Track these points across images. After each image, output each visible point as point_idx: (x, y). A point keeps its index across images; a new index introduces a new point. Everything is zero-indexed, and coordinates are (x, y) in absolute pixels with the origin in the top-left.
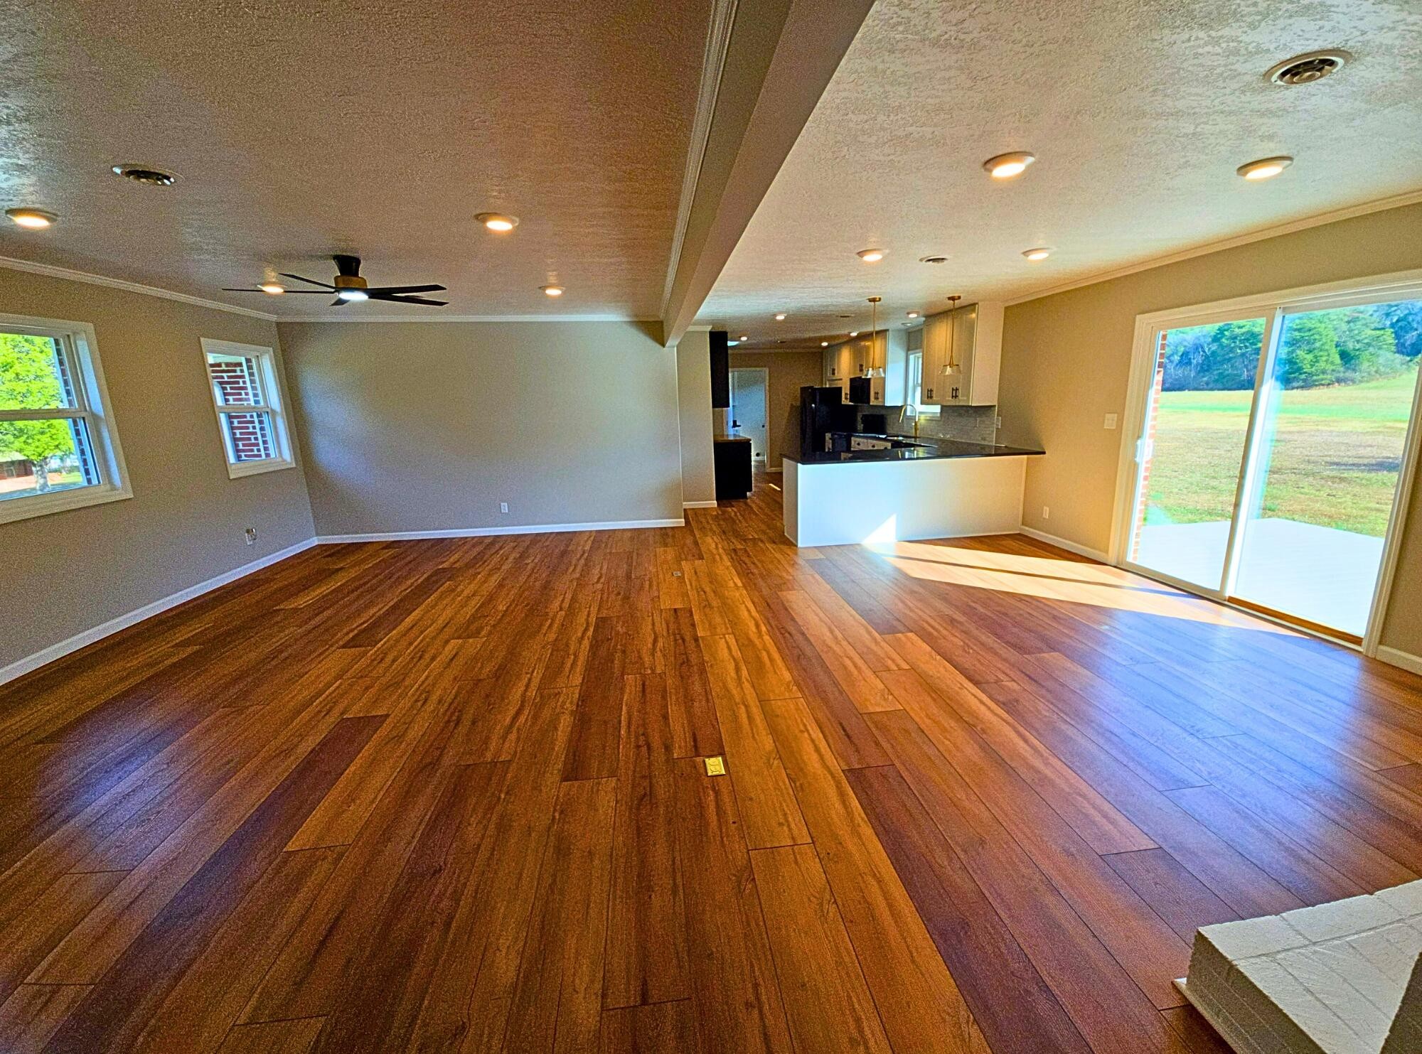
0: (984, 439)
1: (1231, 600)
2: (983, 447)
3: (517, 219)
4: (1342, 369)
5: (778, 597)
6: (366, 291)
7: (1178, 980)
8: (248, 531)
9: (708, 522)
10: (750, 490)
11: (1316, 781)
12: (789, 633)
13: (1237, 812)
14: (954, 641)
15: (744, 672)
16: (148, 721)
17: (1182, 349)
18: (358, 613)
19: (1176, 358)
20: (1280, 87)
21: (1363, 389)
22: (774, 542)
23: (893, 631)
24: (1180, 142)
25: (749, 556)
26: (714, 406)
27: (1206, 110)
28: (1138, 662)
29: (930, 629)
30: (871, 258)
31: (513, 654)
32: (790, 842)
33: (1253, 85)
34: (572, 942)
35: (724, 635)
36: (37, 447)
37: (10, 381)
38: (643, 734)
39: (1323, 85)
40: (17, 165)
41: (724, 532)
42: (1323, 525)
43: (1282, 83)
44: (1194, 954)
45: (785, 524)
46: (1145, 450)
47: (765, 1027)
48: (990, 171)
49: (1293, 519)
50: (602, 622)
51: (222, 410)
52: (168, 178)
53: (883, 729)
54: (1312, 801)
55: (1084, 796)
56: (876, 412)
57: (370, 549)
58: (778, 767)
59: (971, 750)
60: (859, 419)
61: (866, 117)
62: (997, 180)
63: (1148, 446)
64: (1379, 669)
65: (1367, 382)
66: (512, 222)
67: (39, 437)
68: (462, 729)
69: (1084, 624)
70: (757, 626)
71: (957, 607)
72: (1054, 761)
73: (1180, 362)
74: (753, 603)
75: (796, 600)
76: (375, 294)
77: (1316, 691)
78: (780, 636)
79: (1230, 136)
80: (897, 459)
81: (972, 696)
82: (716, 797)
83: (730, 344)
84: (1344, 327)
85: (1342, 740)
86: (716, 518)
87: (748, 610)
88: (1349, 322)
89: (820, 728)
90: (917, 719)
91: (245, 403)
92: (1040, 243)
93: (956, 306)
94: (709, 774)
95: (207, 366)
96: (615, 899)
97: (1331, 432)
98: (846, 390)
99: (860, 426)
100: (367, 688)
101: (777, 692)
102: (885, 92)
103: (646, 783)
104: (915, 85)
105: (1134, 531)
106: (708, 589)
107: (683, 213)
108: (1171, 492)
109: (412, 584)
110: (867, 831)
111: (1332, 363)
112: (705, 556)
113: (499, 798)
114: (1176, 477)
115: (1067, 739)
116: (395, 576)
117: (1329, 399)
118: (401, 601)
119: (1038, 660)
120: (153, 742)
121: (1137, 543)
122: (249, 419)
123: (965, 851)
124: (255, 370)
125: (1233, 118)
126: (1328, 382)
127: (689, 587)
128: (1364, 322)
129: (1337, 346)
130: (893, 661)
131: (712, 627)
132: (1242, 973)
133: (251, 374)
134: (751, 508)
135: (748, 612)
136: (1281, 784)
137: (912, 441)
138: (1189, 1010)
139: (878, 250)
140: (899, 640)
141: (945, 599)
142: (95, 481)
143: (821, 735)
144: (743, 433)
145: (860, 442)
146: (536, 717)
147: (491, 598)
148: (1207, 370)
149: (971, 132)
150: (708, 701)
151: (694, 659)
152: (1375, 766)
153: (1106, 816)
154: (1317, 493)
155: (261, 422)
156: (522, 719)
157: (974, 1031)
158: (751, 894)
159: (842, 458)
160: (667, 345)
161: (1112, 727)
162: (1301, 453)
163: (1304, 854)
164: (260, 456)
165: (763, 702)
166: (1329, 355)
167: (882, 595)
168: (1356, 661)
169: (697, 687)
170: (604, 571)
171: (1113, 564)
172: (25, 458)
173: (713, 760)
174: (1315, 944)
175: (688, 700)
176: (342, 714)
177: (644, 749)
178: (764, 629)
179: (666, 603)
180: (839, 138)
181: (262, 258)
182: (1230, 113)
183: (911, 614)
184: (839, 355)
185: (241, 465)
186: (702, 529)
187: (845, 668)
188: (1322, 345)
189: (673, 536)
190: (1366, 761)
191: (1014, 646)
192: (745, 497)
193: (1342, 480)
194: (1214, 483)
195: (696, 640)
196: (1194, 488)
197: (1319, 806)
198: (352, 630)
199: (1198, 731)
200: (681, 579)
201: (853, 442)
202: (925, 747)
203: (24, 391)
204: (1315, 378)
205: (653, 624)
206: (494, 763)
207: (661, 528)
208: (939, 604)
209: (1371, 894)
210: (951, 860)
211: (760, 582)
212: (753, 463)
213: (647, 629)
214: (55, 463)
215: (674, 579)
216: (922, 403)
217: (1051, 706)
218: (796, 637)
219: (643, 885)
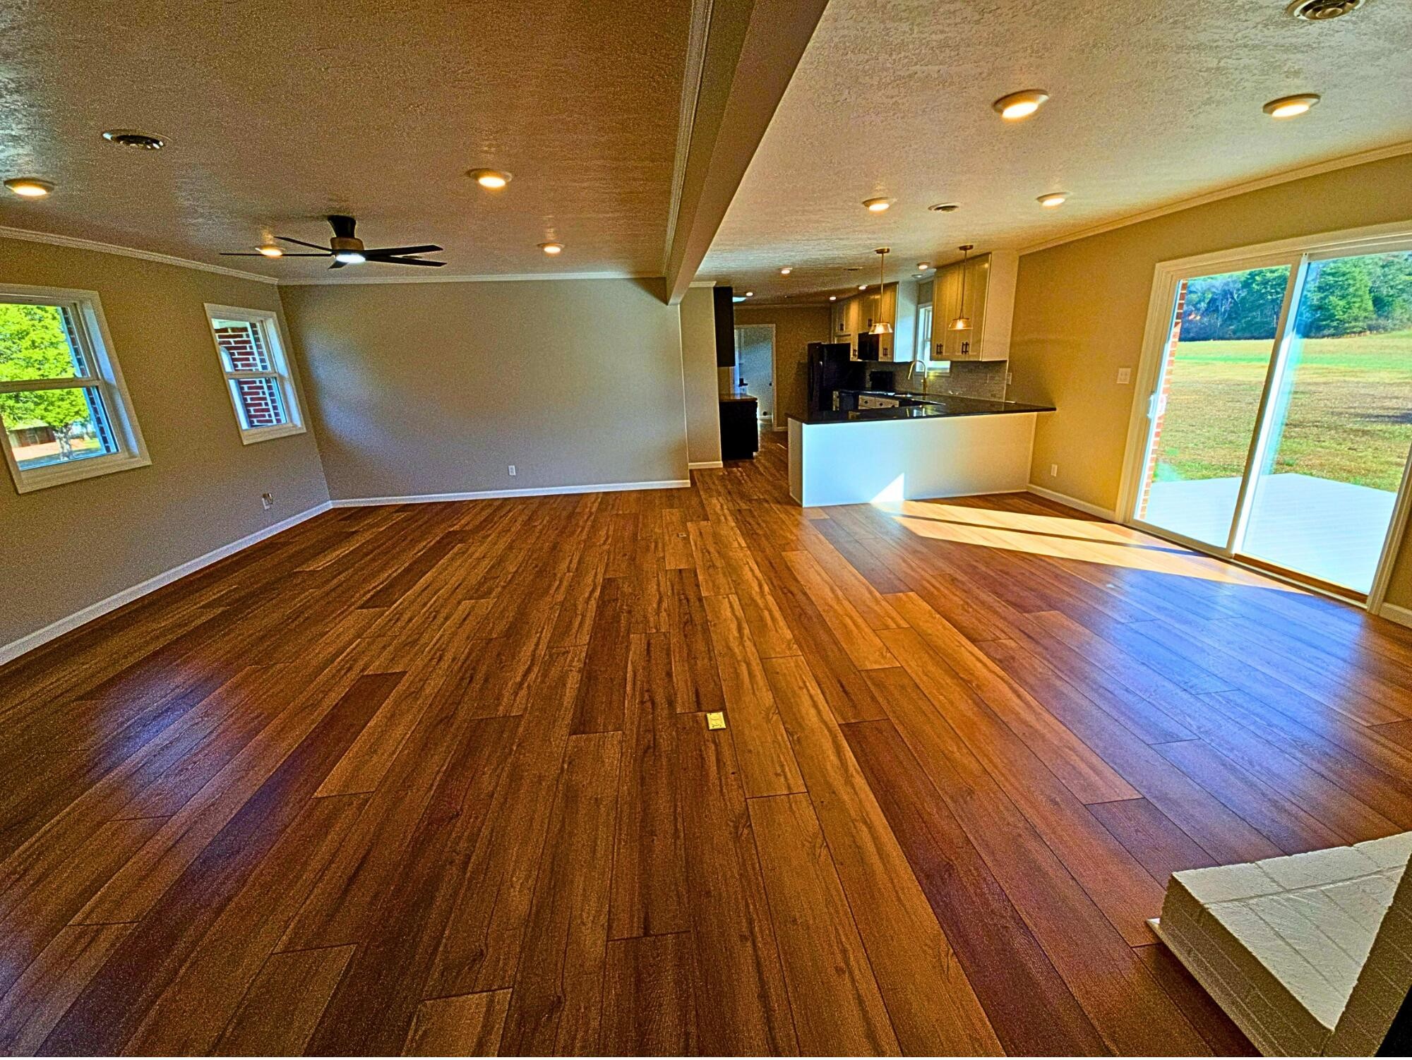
0: (994, 396)
1: (1238, 557)
2: (992, 404)
3: (510, 174)
4: (1375, 316)
5: (782, 558)
6: (363, 253)
7: (1152, 920)
8: (264, 496)
9: (714, 483)
10: (756, 450)
11: (1305, 736)
12: (792, 593)
13: (1223, 765)
14: (955, 600)
15: (746, 631)
16: (180, 679)
17: (1210, 296)
18: (374, 575)
19: (1203, 305)
20: (1303, 21)
21: (1394, 337)
22: (779, 502)
23: (896, 590)
24: (1203, 77)
25: (754, 517)
26: (719, 365)
27: (1229, 44)
28: (1137, 621)
29: (932, 589)
30: (877, 207)
31: (522, 615)
32: (786, 792)
33: (1276, 19)
34: (579, 882)
35: (727, 595)
36: (58, 413)
37: (26, 349)
38: (647, 691)
39: (1347, 21)
40: (11, 136)
41: (729, 493)
42: (1342, 480)
43: (1304, 18)
44: (1167, 896)
45: (790, 483)
46: (1158, 406)
47: (757, 956)
48: (1001, 111)
49: (1311, 474)
50: (608, 583)
51: (231, 376)
52: (157, 142)
53: (880, 685)
54: (1299, 755)
55: (1073, 749)
56: (885, 369)
57: (384, 513)
58: (776, 721)
59: (965, 707)
60: (868, 377)
61: (866, 57)
62: (1008, 121)
63: (1162, 401)
64: (1380, 626)
65: (1399, 330)
66: (505, 177)
67: (60, 403)
68: (477, 686)
69: (1085, 583)
70: (761, 586)
71: (959, 567)
72: (1046, 716)
73: (1206, 310)
74: (757, 563)
75: (798, 559)
76: (371, 256)
77: (1315, 648)
78: (782, 596)
79: (1255, 71)
80: (905, 417)
81: (969, 654)
82: (717, 750)
83: (735, 299)
84: (1379, 271)
85: (1336, 696)
86: (722, 478)
87: (752, 570)
88: (1383, 267)
89: (819, 685)
90: (913, 675)
91: (254, 368)
92: (1056, 188)
93: (968, 256)
94: (711, 728)
95: (213, 331)
96: (620, 843)
97: (1358, 383)
98: (854, 346)
99: (869, 385)
100: (384, 648)
101: (778, 650)
102: (886, 29)
103: (650, 736)
104: (919, 20)
105: (1143, 488)
106: (712, 550)
107: (680, 164)
108: (1187, 447)
109: (425, 547)
110: (860, 782)
111: (1365, 310)
112: (710, 516)
113: (511, 749)
114: (1193, 432)
115: (1059, 695)
116: (409, 539)
117: (1359, 347)
118: (415, 562)
119: (1037, 618)
120: (186, 698)
121: (1145, 500)
122: (258, 384)
123: (955, 802)
124: (260, 335)
125: (1258, 52)
126: (1359, 329)
127: (694, 548)
128: (1398, 266)
129: (1370, 292)
130: (892, 619)
131: (716, 588)
132: (1212, 916)
133: (257, 340)
134: (757, 468)
135: (752, 572)
136: (1270, 738)
137: (920, 399)
138: (1161, 949)
139: (886, 198)
140: (900, 599)
141: (947, 557)
142: (113, 450)
143: (819, 691)
144: (750, 393)
145: (868, 400)
146: (545, 675)
147: (501, 561)
148: (1236, 318)
149: (979, 70)
150: (710, 659)
151: (697, 618)
152: (1368, 722)
153: (1093, 768)
154: (1338, 447)
155: (270, 388)
156: (532, 676)
157: (953, 962)
158: (747, 840)
159: (850, 417)
160: (671, 301)
161: (1105, 684)
162: (1325, 405)
163: (1287, 805)
164: (271, 421)
165: (763, 660)
166: (1362, 301)
167: (887, 554)
168: (1359, 618)
169: (700, 646)
170: (611, 533)
171: (1120, 521)
172: (47, 425)
173: (714, 715)
174: (1288, 891)
175: (691, 657)
176: (363, 670)
177: (649, 704)
178: (766, 588)
179: (671, 564)
180: (839, 79)
181: (258, 221)
182: (1255, 47)
183: (913, 574)
184: (848, 309)
185: (254, 430)
186: (708, 490)
187: (845, 626)
188: (1356, 290)
189: (679, 498)
190: (1358, 717)
191: (1014, 605)
192: (752, 457)
193: (1365, 433)
194: (1232, 437)
195: (700, 600)
196: (1212, 443)
197: (1306, 760)
198: (369, 591)
199: (1191, 687)
200: (687, 539)
201: (860, 401)
202: (920, 702)
203: (41, 358)
204: (1347, 325)
205: (658, 585)
206: (506, 717)
207: (667, 490)
208: (940, 563)
209: (1351, 845)
210: (939, 809)
211: (764, 542)
212: (759, 422)
213: (652, 588)
214: (76, 430)
215: (679, 540)
216: (931, 359)
217: (1046, 663)
218: (797, 597)
219: (646, 829)
